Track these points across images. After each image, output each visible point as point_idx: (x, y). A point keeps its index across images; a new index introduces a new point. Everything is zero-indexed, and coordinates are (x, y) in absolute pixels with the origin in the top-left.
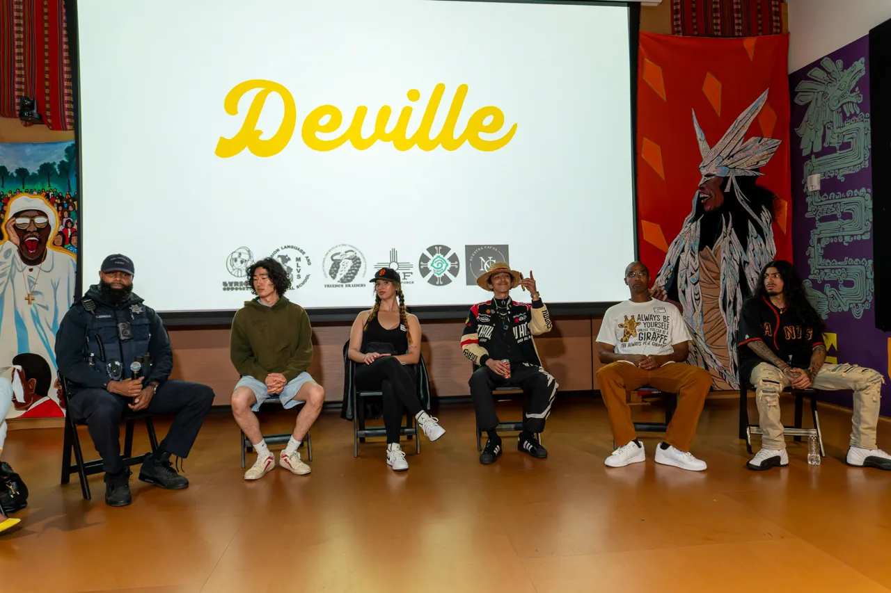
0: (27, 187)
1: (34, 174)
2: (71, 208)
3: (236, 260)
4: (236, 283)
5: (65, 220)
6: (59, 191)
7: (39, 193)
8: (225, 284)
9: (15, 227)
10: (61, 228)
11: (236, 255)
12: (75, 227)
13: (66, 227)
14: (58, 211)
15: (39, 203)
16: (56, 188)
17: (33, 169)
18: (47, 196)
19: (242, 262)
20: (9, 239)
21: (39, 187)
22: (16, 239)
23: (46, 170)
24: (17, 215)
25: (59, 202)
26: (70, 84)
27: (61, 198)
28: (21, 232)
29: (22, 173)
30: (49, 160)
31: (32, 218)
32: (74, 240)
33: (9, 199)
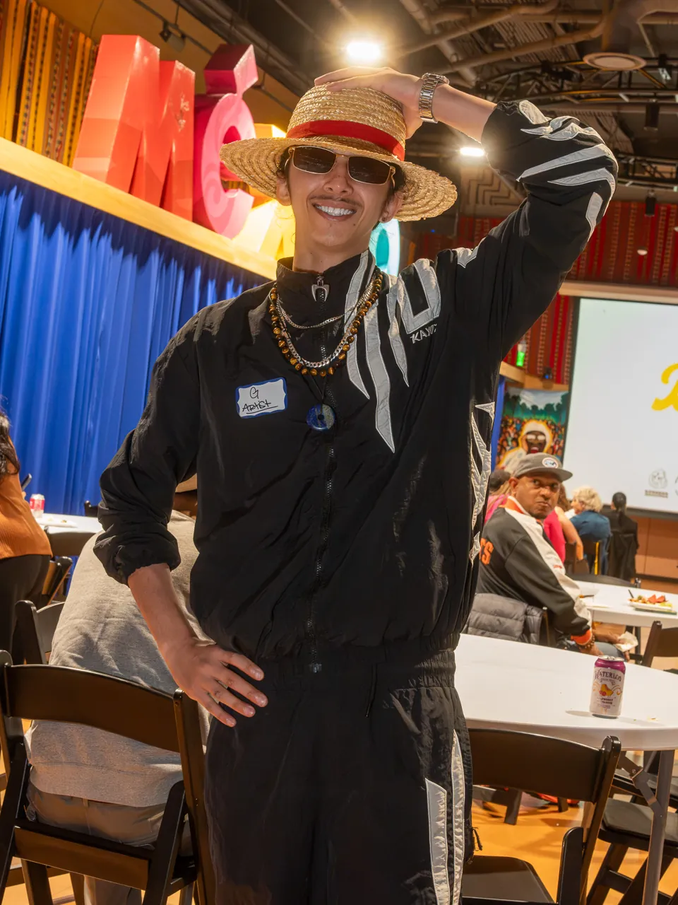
0: (537, 417)
1: (541, 410)
2: (560, 432)
3: (655, 477)
4: (653, 492)
5: (555, 440)
6: (554, 421)
7: (543, 421)
8: (646, 491)
9: (527, 440)
10: (553, 444)
11: (655, 474)
12: (561, 445)
13: (556, 444)
14: (552, 433)
15: (541, 427)
16: (551, 419)
17: (541, 407)
18: (547, 423)
19: (659, 478)
20: (523, 447)
21: (543, 417)
22: (526, 447)
23: (549, 408)
24: (528, 433)
25: (553, 427)
26: (569, 361)
27: (555, 426)
28: (530, 444)
29: (535, 407)
30: (552, 402)
31: (537, 436)
32: (560, 452)
33: (525, 423)
